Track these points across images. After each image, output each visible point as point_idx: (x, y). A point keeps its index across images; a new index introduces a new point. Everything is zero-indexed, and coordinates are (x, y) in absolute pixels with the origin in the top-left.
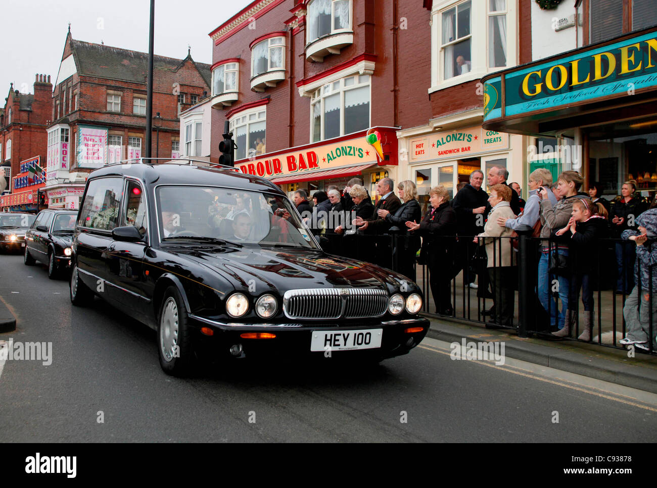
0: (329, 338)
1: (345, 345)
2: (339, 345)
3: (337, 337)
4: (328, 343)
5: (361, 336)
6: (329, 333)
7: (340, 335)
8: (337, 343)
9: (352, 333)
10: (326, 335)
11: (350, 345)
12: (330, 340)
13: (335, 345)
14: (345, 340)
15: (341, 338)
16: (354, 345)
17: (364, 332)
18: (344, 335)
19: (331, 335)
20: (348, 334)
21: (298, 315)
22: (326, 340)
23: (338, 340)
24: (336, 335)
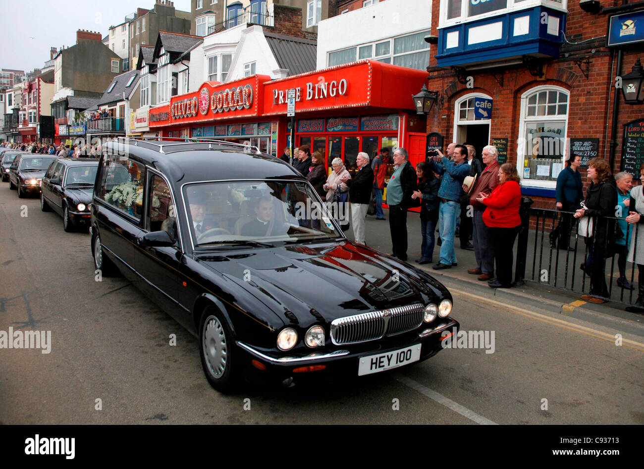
0: (374, 361)
1: (389, 365)
2: (383, 366)
3: (382, 360)
4: (374, 366)
5: (402, 354)
6: (374, 357)
7: (384, 357)
8: (381, 364)
9: (395, 353)
10: (372, 359)
11: (394, 364)
12: (376, 363)
13: (380, 367)
14: (389, 360)
15: (385, 360)
16: (397, 363)
17: (405, 350)
18: (388, 356)
19: (377, 359)
20: (392, 355)
21: (344, 341)
22: (372, 363)
23: (383, 362)
24: (380, 358)
